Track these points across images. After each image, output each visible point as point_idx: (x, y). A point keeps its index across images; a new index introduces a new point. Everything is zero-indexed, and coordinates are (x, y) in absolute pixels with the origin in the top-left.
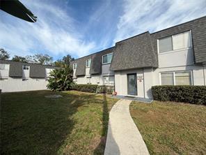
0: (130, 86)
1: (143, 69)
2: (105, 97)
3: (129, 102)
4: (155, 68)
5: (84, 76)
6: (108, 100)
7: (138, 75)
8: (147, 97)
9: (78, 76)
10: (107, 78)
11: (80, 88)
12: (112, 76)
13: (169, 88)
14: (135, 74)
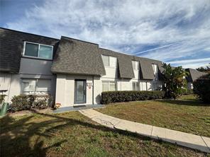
7: (87, 81)
8: (95, 103)
14: (85, 80)
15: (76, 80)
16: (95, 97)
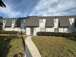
0: (31, 32)
1: (35, 27)
2: (22, 36)
3: (31, 37)
4: (39, 27)
5: (10, 27)
6: (23, 37)
7: (34, 28)
8: (36, 35)
9: (6, 27)
10: (23, 29)
11: (7, 32)
12: (25, 28)
13: (41, 32)
14: (33, 28)
15: (31, 28)
16: (36, 33)
